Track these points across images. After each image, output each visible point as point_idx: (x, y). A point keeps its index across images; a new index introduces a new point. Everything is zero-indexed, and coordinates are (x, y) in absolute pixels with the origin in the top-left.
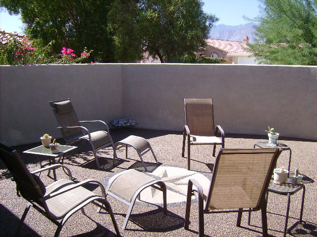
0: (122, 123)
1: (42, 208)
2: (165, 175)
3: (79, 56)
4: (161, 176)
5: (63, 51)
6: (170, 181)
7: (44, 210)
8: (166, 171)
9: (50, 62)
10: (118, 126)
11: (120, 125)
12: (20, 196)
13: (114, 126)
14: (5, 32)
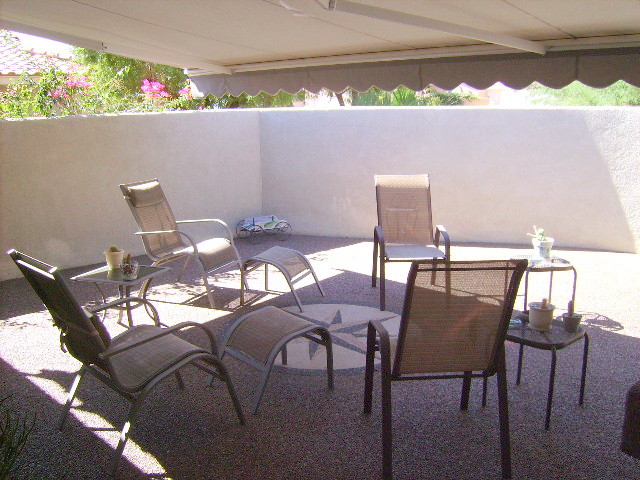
0: (261, 224)
1: (104, 373)
2: (337, 319)
3: (176, 96)
4: (329, 322)
5: (144, 88)
6: (345, 330)
7: (107, 375)
8: (339, 312)
9: (121, 109)
10: (253, 231)
11: (256, 228)
12: (65, 352)
13: (245, 230)
14: (35, 51)
